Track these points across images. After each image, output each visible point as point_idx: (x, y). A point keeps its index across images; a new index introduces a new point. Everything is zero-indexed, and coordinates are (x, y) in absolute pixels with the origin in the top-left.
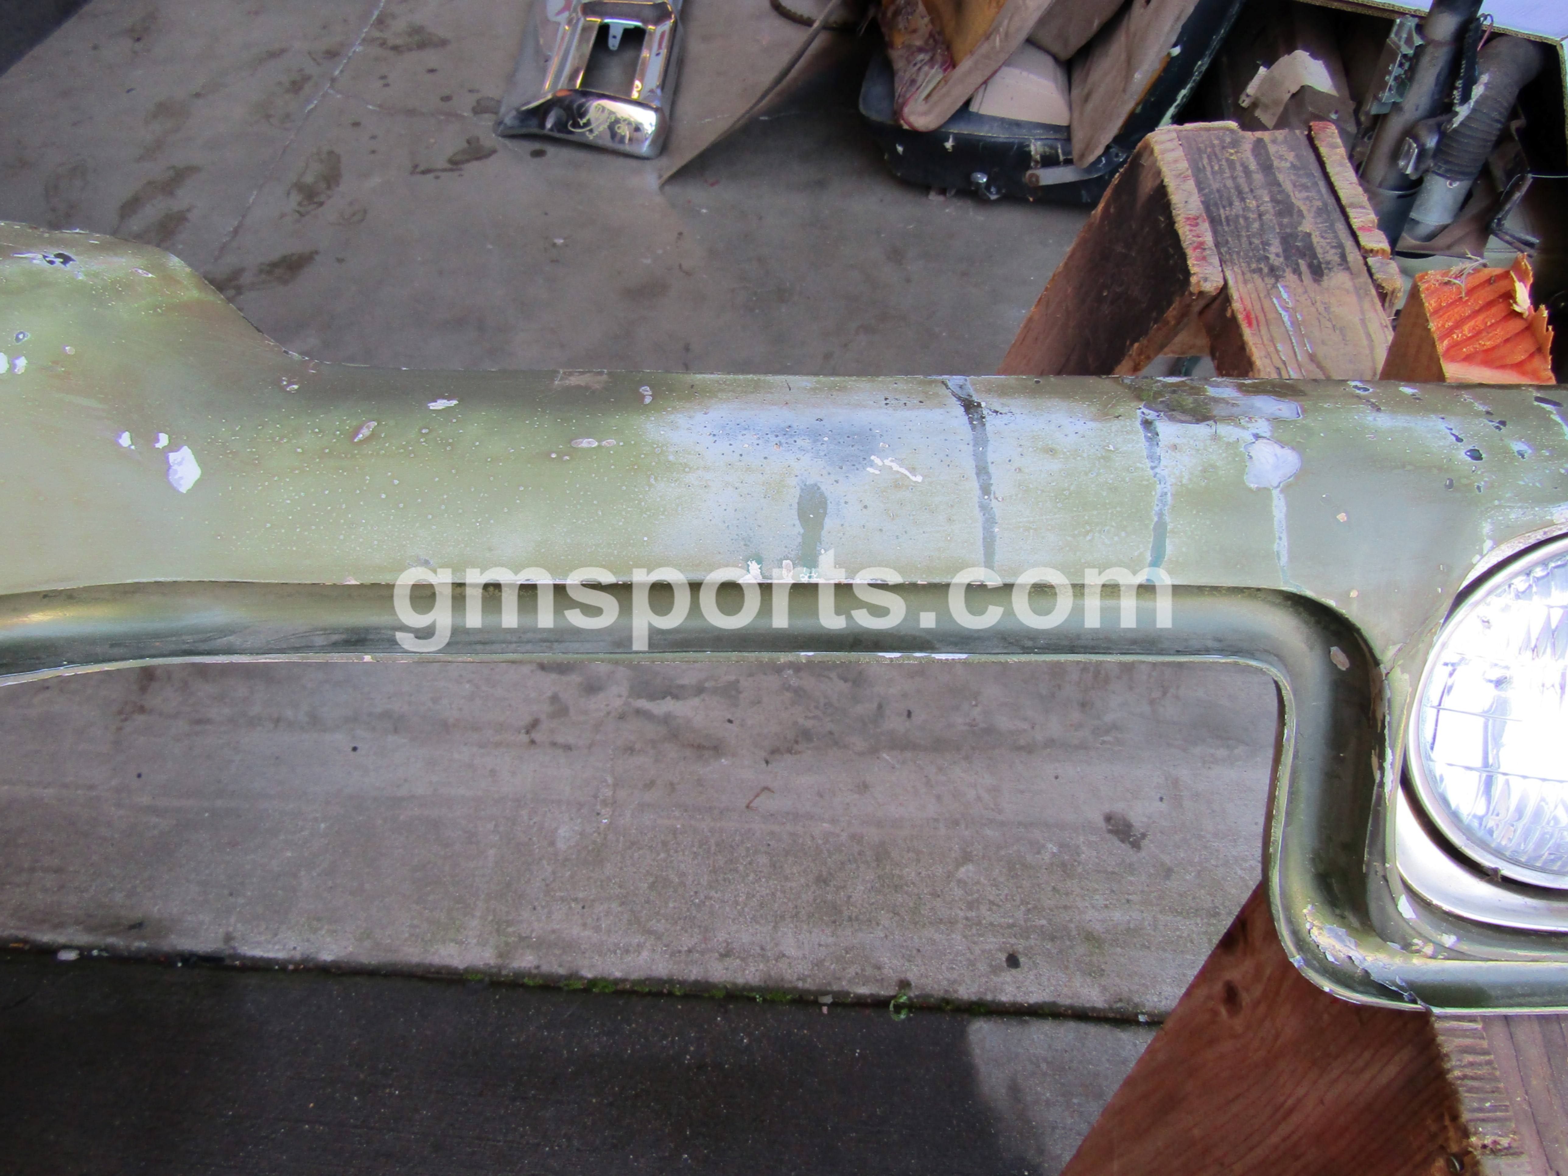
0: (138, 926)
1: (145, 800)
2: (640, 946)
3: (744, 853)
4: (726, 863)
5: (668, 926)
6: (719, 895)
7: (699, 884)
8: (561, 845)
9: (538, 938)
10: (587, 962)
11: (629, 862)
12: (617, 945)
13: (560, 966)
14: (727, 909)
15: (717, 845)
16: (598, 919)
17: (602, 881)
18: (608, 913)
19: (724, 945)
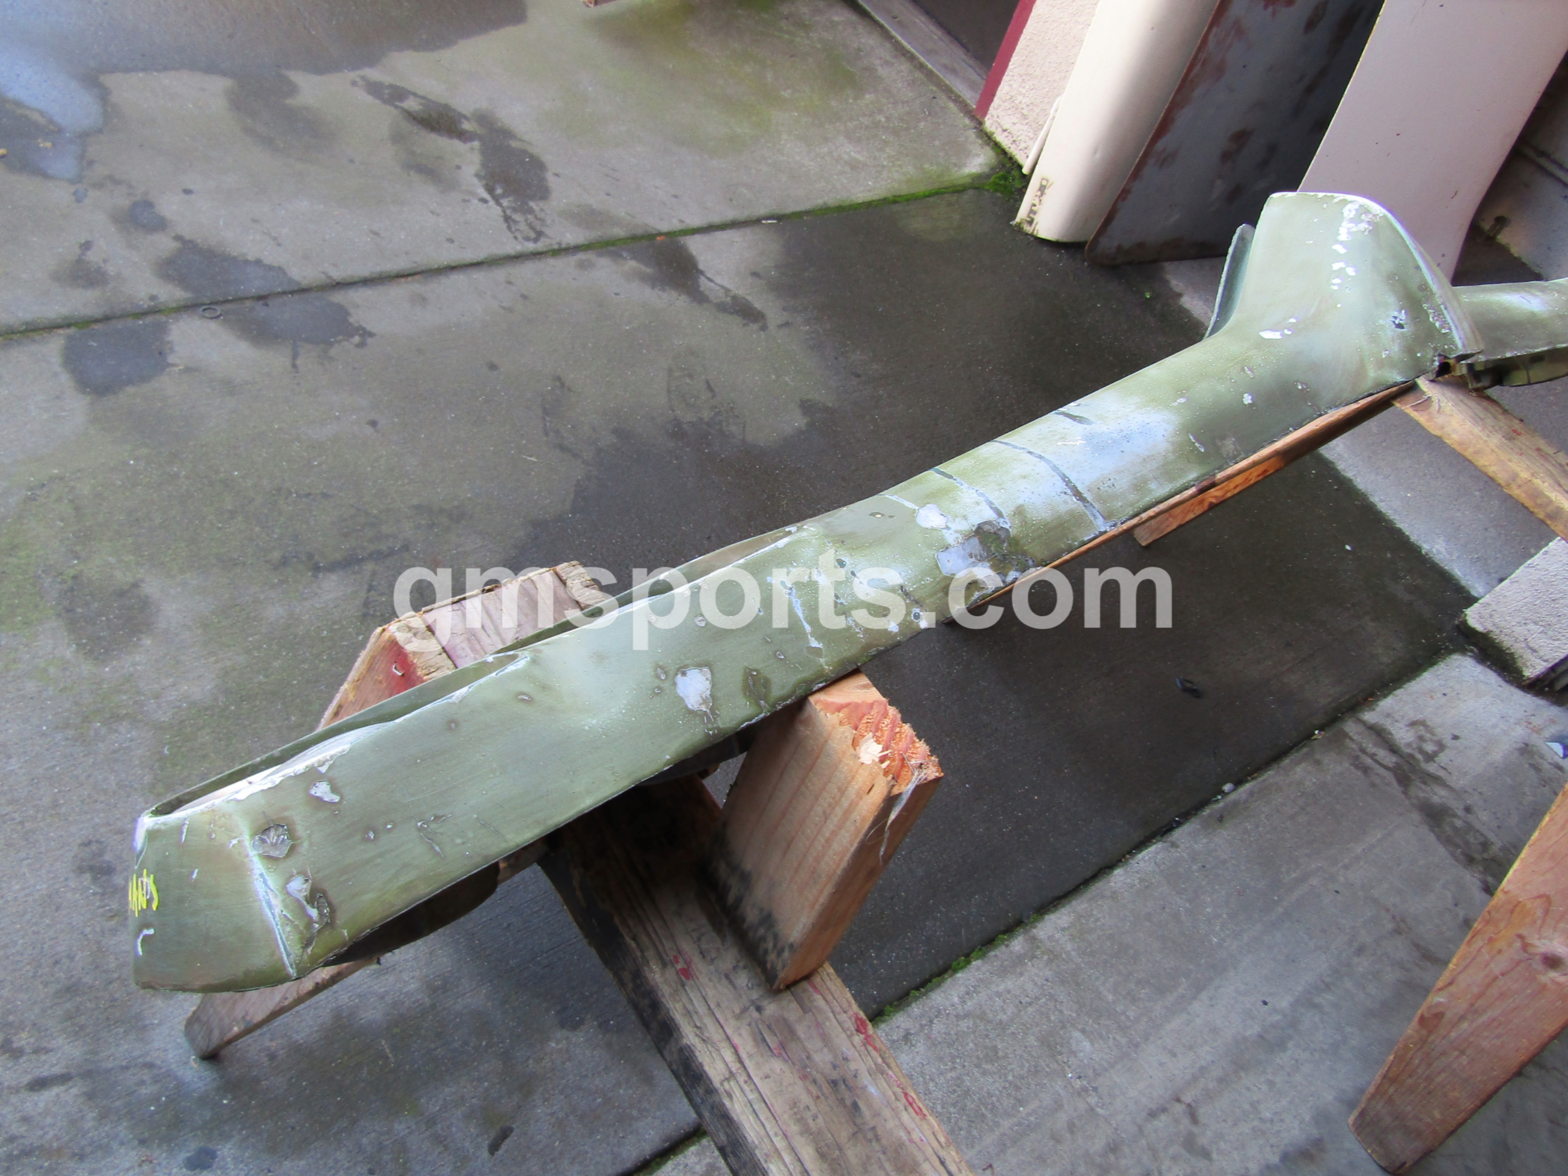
0: (1221, 819)
1: (1314, 881)
2: (964, 1002)
3: (960, 1123)
4: (966, 1106)
5: (959, 1029)
6: (949, 1075)
7: (968, 1075)
8: (1077, 1034)
9: (1026, 964)
10: (984, 969)
11: (1025, 1055)
12: (978, 993)
13: (996, 956)
14: (934, 1070)
15: (983, 1115)
16: (1004, 1001)
17: (1028, 1028)
18: (1003, 1010)
19: (914, 1042)
